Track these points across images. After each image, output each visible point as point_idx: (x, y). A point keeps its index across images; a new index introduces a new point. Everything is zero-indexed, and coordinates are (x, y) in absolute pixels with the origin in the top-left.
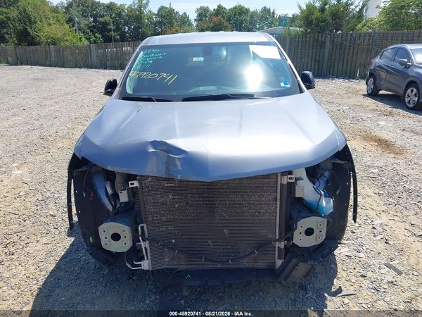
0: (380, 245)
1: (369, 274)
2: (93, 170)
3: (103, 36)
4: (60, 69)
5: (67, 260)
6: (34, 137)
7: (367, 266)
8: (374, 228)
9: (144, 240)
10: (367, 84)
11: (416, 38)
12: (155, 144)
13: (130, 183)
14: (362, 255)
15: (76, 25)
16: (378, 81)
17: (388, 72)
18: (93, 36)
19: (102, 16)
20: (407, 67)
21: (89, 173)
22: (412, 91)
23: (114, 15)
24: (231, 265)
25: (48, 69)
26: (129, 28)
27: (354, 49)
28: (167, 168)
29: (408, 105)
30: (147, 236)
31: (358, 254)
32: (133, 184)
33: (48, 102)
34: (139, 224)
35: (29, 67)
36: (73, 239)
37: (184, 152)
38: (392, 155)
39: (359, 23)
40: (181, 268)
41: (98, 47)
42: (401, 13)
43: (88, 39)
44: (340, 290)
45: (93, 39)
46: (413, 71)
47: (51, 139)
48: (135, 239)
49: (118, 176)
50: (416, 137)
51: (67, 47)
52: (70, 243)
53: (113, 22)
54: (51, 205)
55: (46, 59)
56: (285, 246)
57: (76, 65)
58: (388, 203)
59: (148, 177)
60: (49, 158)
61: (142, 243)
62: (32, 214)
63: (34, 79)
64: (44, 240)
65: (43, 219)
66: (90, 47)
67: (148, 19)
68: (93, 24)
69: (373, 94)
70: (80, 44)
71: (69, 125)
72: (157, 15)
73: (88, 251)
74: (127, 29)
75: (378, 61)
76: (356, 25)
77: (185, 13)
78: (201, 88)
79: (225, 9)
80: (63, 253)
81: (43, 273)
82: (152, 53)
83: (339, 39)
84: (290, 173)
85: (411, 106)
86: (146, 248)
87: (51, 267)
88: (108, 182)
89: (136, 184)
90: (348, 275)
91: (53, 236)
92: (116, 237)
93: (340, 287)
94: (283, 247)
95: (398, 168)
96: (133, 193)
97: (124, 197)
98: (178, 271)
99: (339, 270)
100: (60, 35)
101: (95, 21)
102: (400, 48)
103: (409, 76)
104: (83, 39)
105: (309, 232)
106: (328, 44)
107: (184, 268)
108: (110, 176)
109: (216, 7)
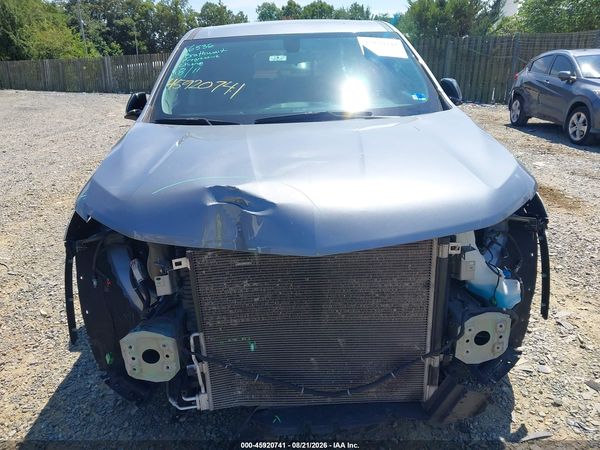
0: (573, 351)
1: (566, 401)
2: (110, 240)
3: (122, 47)
4: (59, 94)
5: (69, 391)
6: (17, 192)
7: (559, 388)
8: (559, 324)
9: (199, 361)
10: (510, 109)
11: (574, 43)
12: (218, 192)
13: (174, 261)
14: (548, 368)
15: (82, 30)
16: (526, 105)
17: (542, 91)
18: (107, 47)
19: (121, 17)
20: (570, 82)
21: (103, 246)
22: (579, 117)
23: (137, 15)
24: (350, 398)
25: (42, 94)
26: (161, 35)
27: (487, 60)
28: (241, 234)
29: (572, 137)
30: (204, 354)
31: (541, 368)
32: (180, 264)
33: (41, 141)
34: (190, 334)
35: (14, 91)
36: (78, 355)
37: (271, 205)
38: (564, 210)
39: (494, 22)
40: (263, 405)
41: (116, 62)
42: (549, 10)
43: (101, 51)
44: (523, 431)
45: (107, 50)
46: (578, 88)
47: (44, 194)
48: (185, 360)
49: (152, 251)
50: (593, 183)
51: (69, 61)
52: (74, 361)
53: (137, 26)
54: (44, 300)
55: (39, 79)
56: (441, 363)
57: (83, 88)
58: (572, 282)
59: (206, 250)
60: (41, 224)
61: (197, 366)
62: (11, 315)
63: (20, 109)
64: (31, 358)
65: (29, 323)
66: (103, 60)
67: (188, 22)
68: (108, 28)
69: (520, 124)
70: (87, 56)
71: (73, 174)
72: (201, 15)
73: (102, 377)
74: (157, 36)
75: (525, 75)
76: (490, 26)
77: (241, 13)
78: (283, 105)
79: (299, 7)
80: (61, 379)
81: (28, 415)
82: (202, 50)
83: (466, 47)
84: (453, 239)
85: (578, 139)
86: (203, 375)
87: (42, 405)
88: (136, 261)
89: (185, 263)
90: (532, 405)
91: (45, 350)
92: (151, 356)
93: (523, 425)
94: (436, 364)
95: (576, 229)
96: (180, 279)
97: (163, 287)
98: (259, 411)
99: (516, 396)
100: (58, 44)
101: (110, 24)
102: (558, 55)
103: (574, 96)
104: (93, 50)
105: (482, 338)
106: (450, 53)
107: (270, 404)
108: (139, 250)
109: (286, 4)
